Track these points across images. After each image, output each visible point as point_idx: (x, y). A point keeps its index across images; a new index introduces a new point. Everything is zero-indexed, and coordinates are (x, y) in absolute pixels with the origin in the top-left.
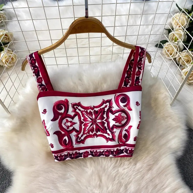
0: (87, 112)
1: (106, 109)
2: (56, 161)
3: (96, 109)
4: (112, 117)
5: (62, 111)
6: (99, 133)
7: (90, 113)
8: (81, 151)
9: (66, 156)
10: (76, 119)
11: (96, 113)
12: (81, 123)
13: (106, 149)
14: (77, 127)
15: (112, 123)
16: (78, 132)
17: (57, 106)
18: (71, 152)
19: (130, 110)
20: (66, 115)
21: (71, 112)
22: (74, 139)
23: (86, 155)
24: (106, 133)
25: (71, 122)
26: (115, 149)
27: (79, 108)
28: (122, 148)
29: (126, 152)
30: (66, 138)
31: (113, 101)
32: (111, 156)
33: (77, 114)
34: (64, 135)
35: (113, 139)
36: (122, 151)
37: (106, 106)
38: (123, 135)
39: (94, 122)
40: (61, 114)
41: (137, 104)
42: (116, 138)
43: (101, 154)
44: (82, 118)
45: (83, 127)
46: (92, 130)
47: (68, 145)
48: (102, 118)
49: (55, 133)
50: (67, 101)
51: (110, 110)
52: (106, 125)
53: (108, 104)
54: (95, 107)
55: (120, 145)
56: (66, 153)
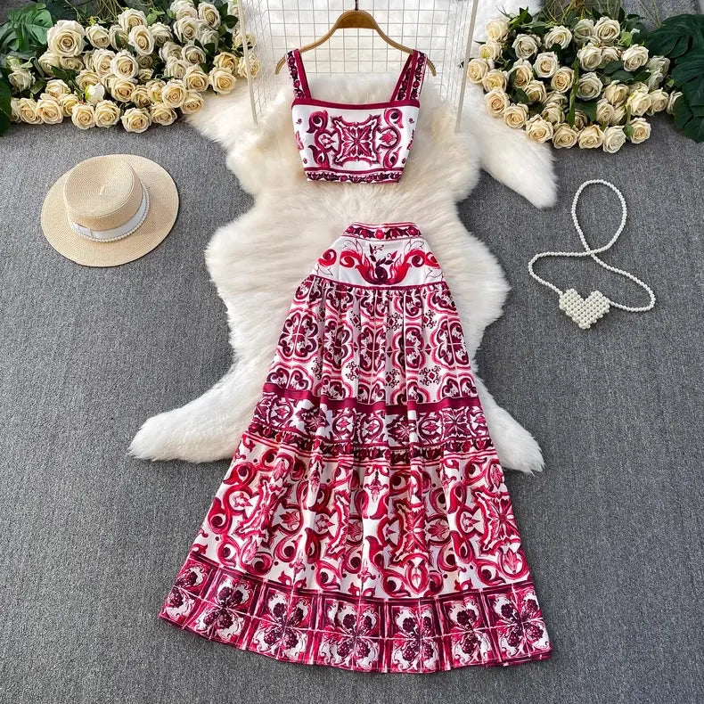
0: (349, 129)
1: (373, 127)
2: (309, 179)
3: (361, 127)
4: (378, 135)
5: (320, 125)
6: (361, 156)
7: (353, 131)
8: (338, 174)
9: (321, 176)
10: (335, 138)
11: (360, 131)
12: (341, 142)
13: (368, 175)
14: (336, 146)
15: (378, 142)
16: (337, 152)
17: (315, 118)
18: (326, 172)
19: (402, 127)
20: (323, 130)
21: (329, 127)
22: (331, 159)
23: (344, 179)
24: (371, 156)
25: (329, 139)
26: (379, 173)
27: (340, 123)
28: (387, 173)
29: (392, 177)
30: (322, 155)
31: (382, 117)
32: (373, 181)
33: (336, 131)
34: (320, 152)
35: (378, 162)
36: (387, 176)
37: (373, 123)
38: (390, 158)
39: (356, 142)
40: (318, 128)
41: (411, 120)
42: (382, 161)
43: (362, 180)
44: (343, 136)
45: (343, 147)
46: (354, 152)
47: (324, 164)
48: (367, 138)
49: (310, 147)
50: (326, 114)
51: (378, 129)
52: (371, 147)
53: (375, 120)
54: (358, 124)
55: (385, 170)
56: (320, 172)
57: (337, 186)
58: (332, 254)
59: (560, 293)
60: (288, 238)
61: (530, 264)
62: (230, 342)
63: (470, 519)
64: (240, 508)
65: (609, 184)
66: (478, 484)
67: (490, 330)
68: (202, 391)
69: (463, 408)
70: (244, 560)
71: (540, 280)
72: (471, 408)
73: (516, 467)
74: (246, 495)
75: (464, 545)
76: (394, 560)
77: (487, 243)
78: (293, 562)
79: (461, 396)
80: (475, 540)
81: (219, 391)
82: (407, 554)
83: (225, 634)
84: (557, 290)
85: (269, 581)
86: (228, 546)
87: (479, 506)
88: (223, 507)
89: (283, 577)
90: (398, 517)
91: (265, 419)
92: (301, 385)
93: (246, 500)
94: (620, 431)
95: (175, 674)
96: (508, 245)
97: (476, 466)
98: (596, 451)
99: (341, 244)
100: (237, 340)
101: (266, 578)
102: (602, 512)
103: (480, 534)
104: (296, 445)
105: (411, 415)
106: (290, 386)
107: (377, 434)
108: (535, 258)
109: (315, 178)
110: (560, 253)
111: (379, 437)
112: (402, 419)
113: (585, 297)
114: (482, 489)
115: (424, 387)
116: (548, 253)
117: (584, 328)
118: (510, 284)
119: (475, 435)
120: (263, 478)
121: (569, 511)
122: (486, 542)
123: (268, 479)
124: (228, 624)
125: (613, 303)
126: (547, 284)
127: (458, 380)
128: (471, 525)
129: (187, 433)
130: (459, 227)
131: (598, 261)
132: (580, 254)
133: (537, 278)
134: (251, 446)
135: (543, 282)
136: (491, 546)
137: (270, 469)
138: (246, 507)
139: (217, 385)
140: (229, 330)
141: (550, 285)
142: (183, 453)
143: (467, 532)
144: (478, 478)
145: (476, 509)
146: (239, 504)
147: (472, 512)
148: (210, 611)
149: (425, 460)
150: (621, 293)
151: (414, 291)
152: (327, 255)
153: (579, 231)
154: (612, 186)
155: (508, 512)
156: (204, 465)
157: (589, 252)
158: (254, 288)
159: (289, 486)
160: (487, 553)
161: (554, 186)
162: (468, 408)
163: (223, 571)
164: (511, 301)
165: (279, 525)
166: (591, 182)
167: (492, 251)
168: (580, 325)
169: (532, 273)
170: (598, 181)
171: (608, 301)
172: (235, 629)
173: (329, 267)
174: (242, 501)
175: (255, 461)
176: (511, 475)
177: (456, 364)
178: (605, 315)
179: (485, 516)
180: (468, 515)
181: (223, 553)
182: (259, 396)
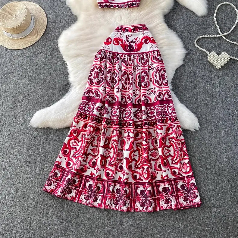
57: (112, 10)
58: (110, 39)
59: (208, 53)
60: (91, 33)
61: (195, 41)
62: (69, 79)
63: (168, 150)
64: (74, 147)
65: (231, 4)
66: (171, 136)
67: (178, 71)
68: (58, 100)
69: (165, 104)
70: (76, 168)
71: (200, 48)
72: (169, 104)
73: (187, 128)
74: (77, 142)
75: (165, 161)
76: (136, 167)
77: (177, 32)
78: (96, 168)
79: (165, 99)
80: (170, 159)
81: (64, 100)
82: (142, 164)
83: (69, 196)
84: (207, 52)
85: (86, 175)
86: (69, 162)
87: (172, 145)
88: (67, 146)
89: (92, 174)
90: (138, 149)
91: (83, 111)
92: (97, 96)
93: (77, 143)
94: (232, 112)
95: (50, 212)
96: (186, 33)
97: (170, 128)
98: (222, 121)
99: (113, 35)
100: (71, 78)
101: (85, 174)
102: (224, 146)
103: (172, 156)
104: (95, 121)
105: (143, 108)
106: (93, 97)
107: (129, 116)
108: (197, 38)
109: (102, 7)
110: (209, 36)
111: (130, 117)
112: (139, 110)
113: (219, 55)
114: (173, 138)
115: (149, 96)
116: (203, 36)
117: (218, 68)
118: (187, 50)
119: (170, 116)
120: (83, 135)
121: (210, 146)
122: (174, 159)
123: (85, 135)
124: (70, 192)
125: (231, 57)
126: (203, 49)
127: (164, 93)
128: (168, 153)
129: (52, 117)
130: (165, 26)
131: (225, 38)
132: (217, 36)
133: (198, 47)
134: (77, 122)
135: (201, 49)
136: (176, 161)
137: (86, 131)
138: (77, 146)
139: (64, 97)
140: (68, 74)
141: (204, 50)
142: (51, 125)
143: (166, 155)
144: (171, 134)
145: (170, 146)
146: (74, 145)
147: (169, 147)
148: (63, 188)
149: (149, 126)
150: (235, 52)
151: (145, 54)
152: (108, 40)
153: (217, 25)
154: (232, 5)
155: (184, 147)
156: (59, 129)
157: (221, 35)
158: (78, 56)
159: (94, 138)
160: (175, 164)
161: (207, 6)
162: (167, 104)
163: (68, 172)
164: (187, 57)
165: (90, 153)
166: (223, 3)
167: (179, 36)
168: (217, 67)
169: (196, 45)
170: (226, 3)
171: (229, 56)
172: (73, 194)
173: (108, 45)
174: (75, 144)
175: (80, 128)
176: (185, 132)
177: (163, 86)
178: (228, 62)
179: (174, 149)
180: (167, 148)
181: (68, 164)
182: (80, 102)
